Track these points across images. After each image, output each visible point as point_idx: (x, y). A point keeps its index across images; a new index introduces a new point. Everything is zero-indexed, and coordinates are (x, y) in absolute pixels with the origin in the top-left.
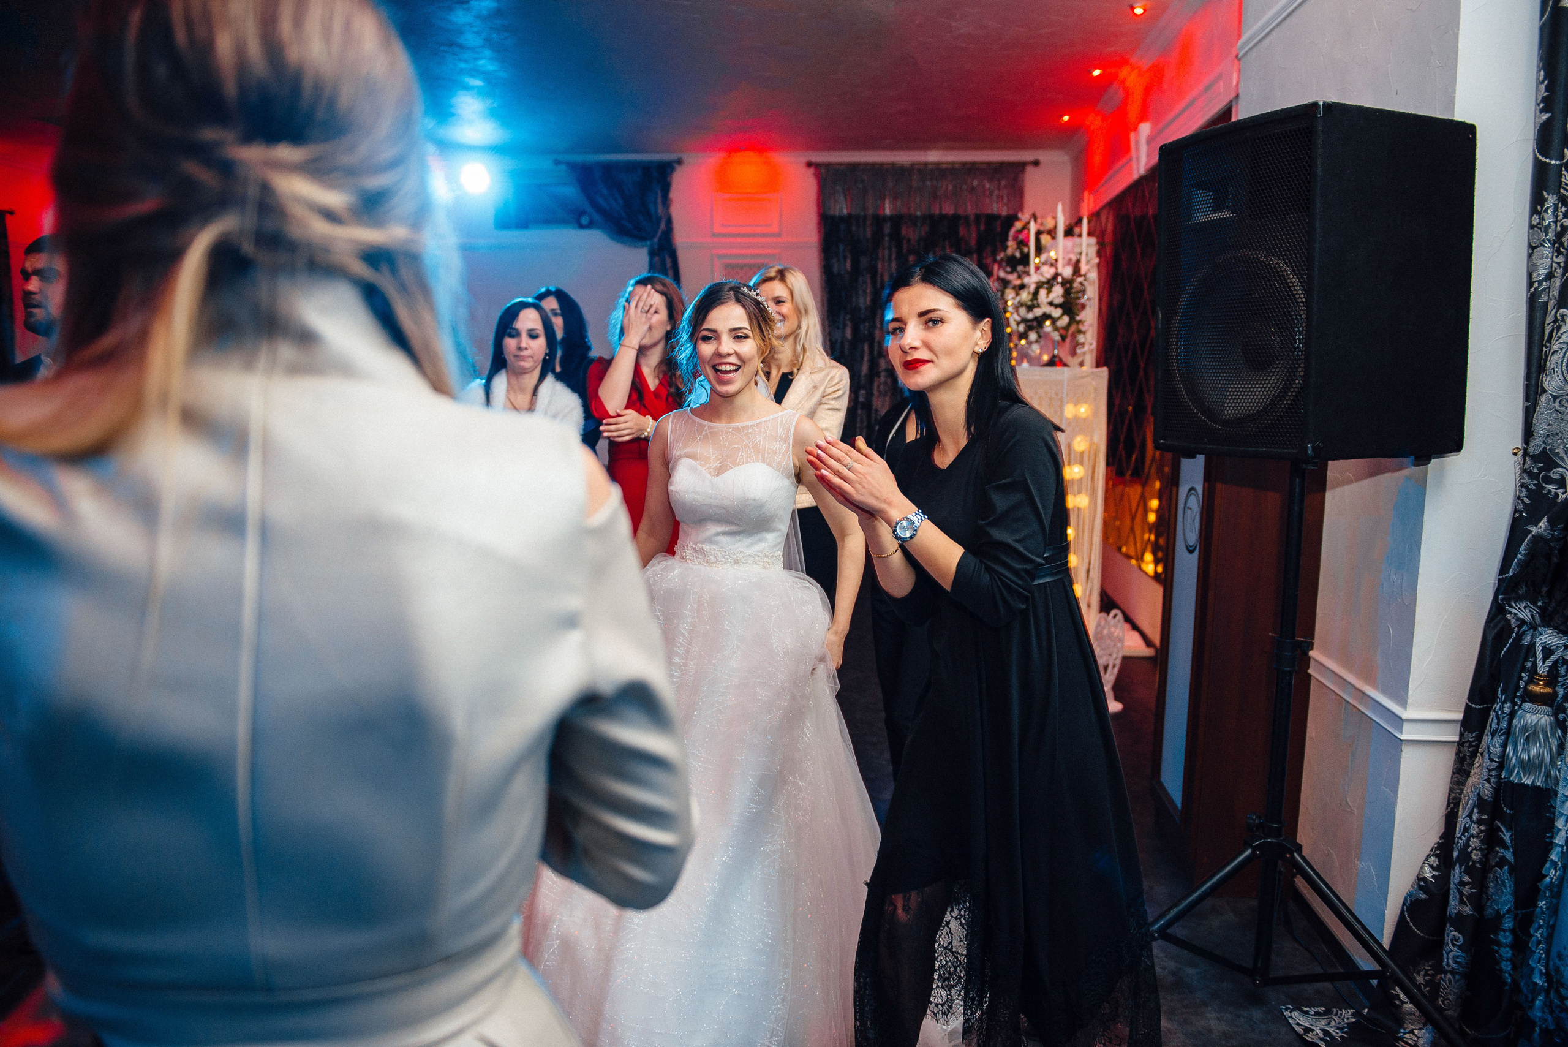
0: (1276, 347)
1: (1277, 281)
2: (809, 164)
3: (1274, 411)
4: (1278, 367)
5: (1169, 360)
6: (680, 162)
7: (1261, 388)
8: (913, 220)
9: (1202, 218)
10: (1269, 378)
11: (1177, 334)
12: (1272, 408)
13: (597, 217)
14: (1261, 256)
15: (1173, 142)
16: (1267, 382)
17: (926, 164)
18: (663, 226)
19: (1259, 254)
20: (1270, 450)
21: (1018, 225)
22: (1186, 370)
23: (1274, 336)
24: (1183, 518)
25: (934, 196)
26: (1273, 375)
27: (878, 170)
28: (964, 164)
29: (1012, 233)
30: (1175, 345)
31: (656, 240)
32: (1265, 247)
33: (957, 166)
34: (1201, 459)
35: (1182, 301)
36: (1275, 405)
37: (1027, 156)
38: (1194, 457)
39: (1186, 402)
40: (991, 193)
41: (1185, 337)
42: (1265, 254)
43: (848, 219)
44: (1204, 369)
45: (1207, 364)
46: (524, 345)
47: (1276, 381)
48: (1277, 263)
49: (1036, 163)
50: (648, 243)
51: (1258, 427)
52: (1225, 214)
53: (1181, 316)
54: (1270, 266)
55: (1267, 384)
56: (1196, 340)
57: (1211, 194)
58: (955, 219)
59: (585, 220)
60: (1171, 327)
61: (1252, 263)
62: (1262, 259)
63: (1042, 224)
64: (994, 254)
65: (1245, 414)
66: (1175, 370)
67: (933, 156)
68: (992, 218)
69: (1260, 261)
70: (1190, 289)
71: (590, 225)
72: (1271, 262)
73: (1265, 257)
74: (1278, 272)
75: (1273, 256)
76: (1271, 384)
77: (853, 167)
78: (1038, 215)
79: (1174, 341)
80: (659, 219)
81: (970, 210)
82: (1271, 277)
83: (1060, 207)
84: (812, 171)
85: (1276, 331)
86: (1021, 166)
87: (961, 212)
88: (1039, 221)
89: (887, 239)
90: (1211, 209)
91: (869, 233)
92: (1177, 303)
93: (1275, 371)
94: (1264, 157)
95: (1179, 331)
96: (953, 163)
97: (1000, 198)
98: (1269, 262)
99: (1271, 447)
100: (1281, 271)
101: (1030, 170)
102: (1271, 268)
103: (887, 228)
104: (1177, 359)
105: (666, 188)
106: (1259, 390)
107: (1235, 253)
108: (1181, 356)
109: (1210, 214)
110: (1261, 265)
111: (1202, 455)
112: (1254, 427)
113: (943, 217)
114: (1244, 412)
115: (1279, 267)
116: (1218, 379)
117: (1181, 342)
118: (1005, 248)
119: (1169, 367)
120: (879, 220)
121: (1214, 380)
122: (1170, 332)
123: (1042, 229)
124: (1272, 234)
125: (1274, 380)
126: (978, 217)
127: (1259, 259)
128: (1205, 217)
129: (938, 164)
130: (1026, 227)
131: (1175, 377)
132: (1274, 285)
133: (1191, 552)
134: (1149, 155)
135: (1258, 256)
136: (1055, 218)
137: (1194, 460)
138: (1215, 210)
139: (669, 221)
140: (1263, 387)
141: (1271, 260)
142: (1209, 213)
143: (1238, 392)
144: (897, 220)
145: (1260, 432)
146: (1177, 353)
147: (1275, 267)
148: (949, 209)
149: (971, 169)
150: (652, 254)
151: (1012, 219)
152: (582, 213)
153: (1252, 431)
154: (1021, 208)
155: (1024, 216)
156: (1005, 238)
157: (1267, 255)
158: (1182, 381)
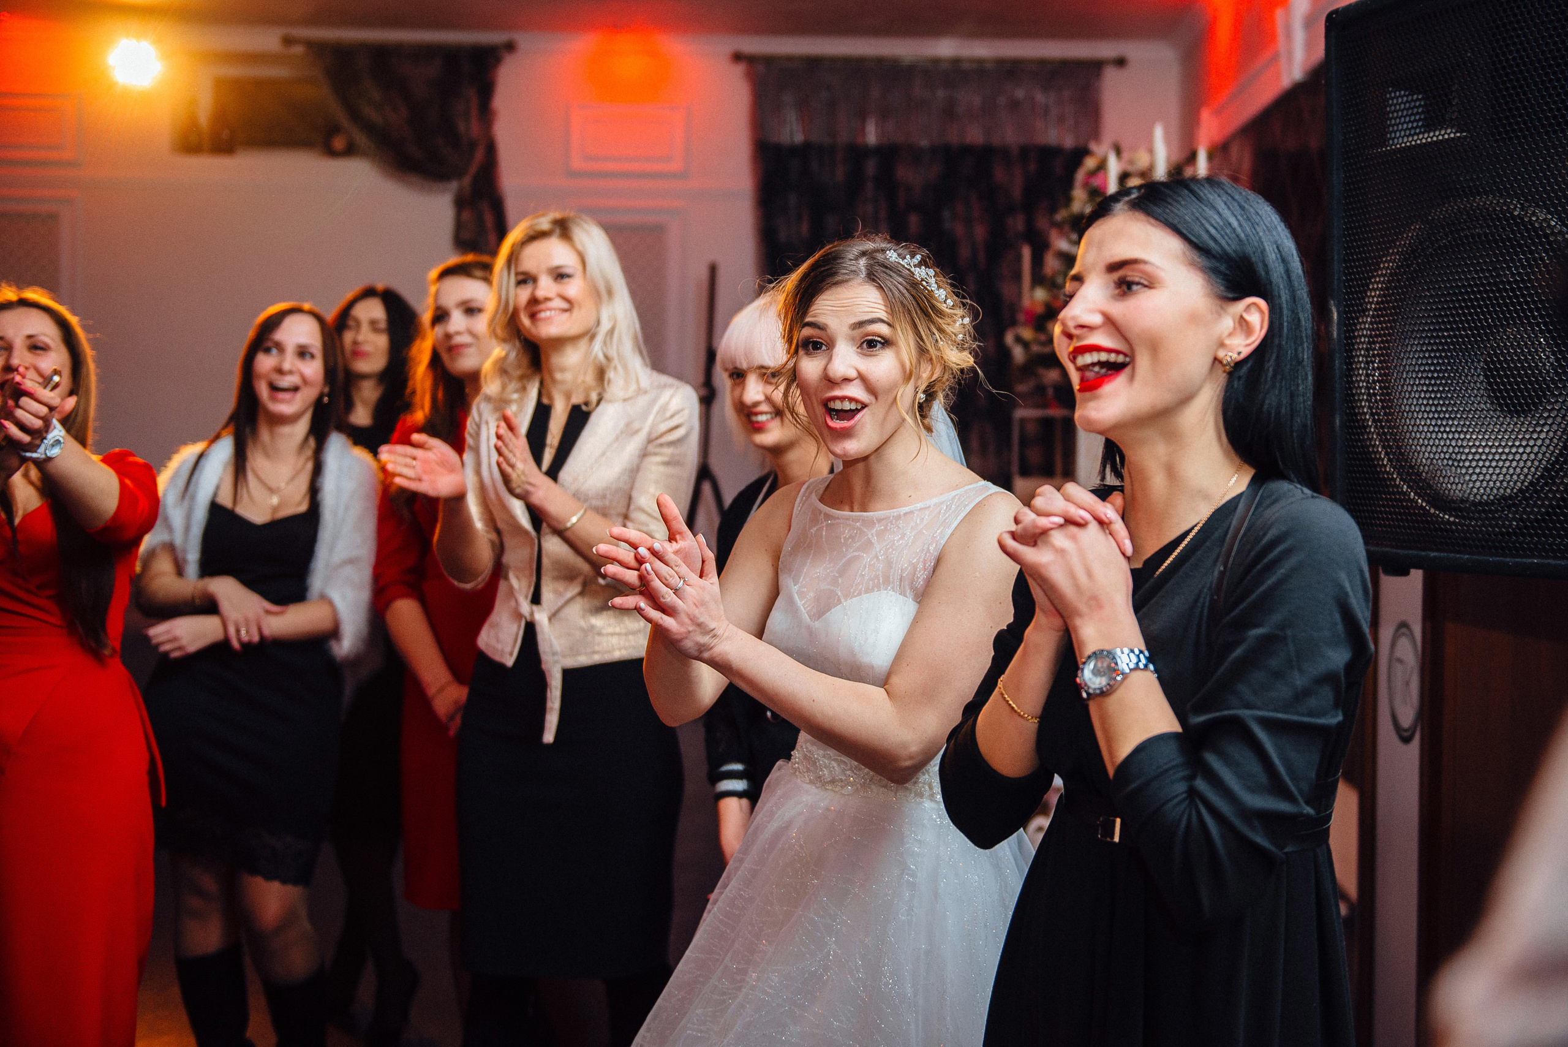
0: (1548, 372)
1: (1546, 252)
2: (738, 57)
3: (1550, 490)
4: (1553, 409)
5: (1353, 395)
6: (510, 47)
7: (1525, 447)
8: (916, 155)
9: (1405, 140)
10: (1538, 429)
11: (1367, 350)
12: (1546, 484)
13: (361, 139)
14: (1516, 207)
15: (1350, 5)
16: (1535, 436)
17: (936, 61)
18: (479, 155)
19: (1511, 202)
20: (1546, 561)
21: (1090, 163)
22: (1385, 414)
23: (1544, 351)
24: (1389, 680)
25: (949, 112)
26: (1545, 424)
27: (856, 67)
28: (1000, 62)
29: (1080, 176)
30: (1363, 369)
31: (467, 180)
32: (1523, 191)
33: (989, 66)
34: (1416, 576)
35: (1374, 290)
36: (1552, 478)
37: (1104, 50)
38: (1405, 573)
39: (1388, 473)
40: (1046, 111)
41: (1382, 355)
42: (1521, 204)
43: (804, 151)
44: (1418, 412)
45: (1423, 404)
46: (287, 366)
47: (1551, 434)
48: (1545, 220)
49: (1121, 62)
50: (454, 185)
51: (1521, 520)
52: (1448, 134)
53: (1373, 316)
54: (1532, 224)
55: (1536, 440)
56: (1402, 360)
57: (1420, 97)
58: (985, 155)
59: (339, 143)
60: (1355, 337)
61: (1499, 220)
62: (1516, 213)
63: (1131, 162)
64: (1053, 210)
65: (1497, 494)
66: (1365, 414)
67: (946, 48)
68: (1048, 153)
69: (1513, 217)
70: (1388, 268)
71: (350, 151)
72: (1534, 219)
73: (1522, 209)
74: (1546, 236)
75: (1538, 206)
76: (1543, 440)
77: (813, 63)
78: (1125, 145)
79: (1362, 361)
80: (472, 145)
81: (1010, 135)
82: (1534, 243)
83: (1159, 133)
84: (739, 69)
85: (1548, 343)
86: (1095, 67)
87: (996, 141)
88: (1126, 155)
89: (870, 186)
90: (1420, 124)
91: (840, 173)
92: (1365, 292)
93: (1549, 416)
94: (1512, 37)
95: (1369, 343)
96: (980, 62)
97: (1061, 119)
98: (1530, 217)
99: (1548, 557)
100: (1553, 233)
101: (1111, 75)
102: (1535, 229)
103: (871, 167)
104: (1369, 394)
105: (486, 90)
106: (1521, 450)
107: (1468, 201)
108: (1374, 389)
109: (1420, 133)
110: (1517, 224)
111: (1418, 571)
112: (1514, 519)
113: (967, 150)
114: (1495, 491)
115: (1549, 225)
116: (1445, 431)
117: (1374, 362)
118: (1068, 200)
119: (1354, 408)
120: (858, 153)
121: (1437, 433)
122: (1353, 345)
123: (1130, 169)
124: (1534, 168)
125: (1547, 432)
126: (1025, 151)
127: (1512, 214)
128: (1410, 139)
129: (956, 62)
130: (1102, 166)
131: (1365, 427)
132: (1542, 259)
133: (1406, 740)
134: (1309, 45)
135: (1509, 207)
136: (1151, 151)
137: (1407, 578)
138: (1430, 125)
139: (491, 149)
140: (1527, 445)
141: (1534, 214)
142: (1418, 131)
143: (1481, 454)
144: (888, 153)
145: (1526, 527)
146: (1368, 382)
147: (1541, 228)
148: (975, 135)
149: (1012, 70)
150: (461, 203)
151: (1082, 153)
152: (333, 130)
153: (1511, 525)
154: (1096, 133)
155: (1101, 148)
156: (1068, 183)
157: (1526, 205)
158: (1378, 434)
